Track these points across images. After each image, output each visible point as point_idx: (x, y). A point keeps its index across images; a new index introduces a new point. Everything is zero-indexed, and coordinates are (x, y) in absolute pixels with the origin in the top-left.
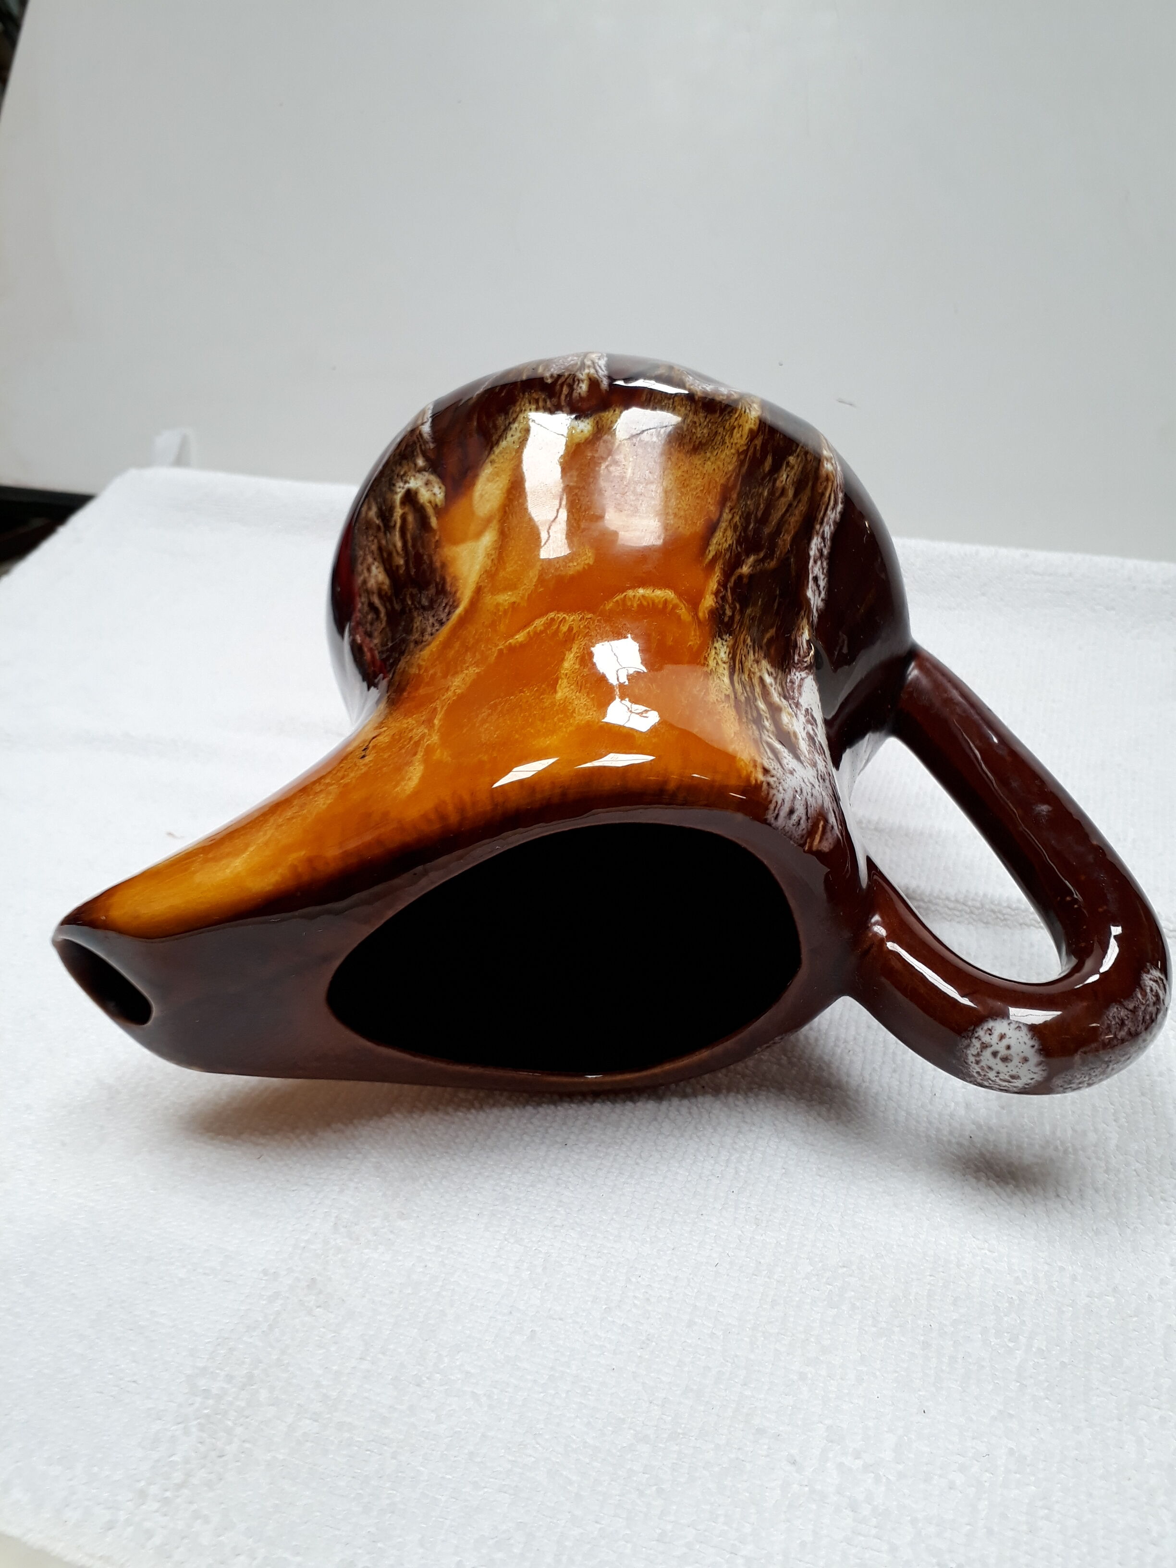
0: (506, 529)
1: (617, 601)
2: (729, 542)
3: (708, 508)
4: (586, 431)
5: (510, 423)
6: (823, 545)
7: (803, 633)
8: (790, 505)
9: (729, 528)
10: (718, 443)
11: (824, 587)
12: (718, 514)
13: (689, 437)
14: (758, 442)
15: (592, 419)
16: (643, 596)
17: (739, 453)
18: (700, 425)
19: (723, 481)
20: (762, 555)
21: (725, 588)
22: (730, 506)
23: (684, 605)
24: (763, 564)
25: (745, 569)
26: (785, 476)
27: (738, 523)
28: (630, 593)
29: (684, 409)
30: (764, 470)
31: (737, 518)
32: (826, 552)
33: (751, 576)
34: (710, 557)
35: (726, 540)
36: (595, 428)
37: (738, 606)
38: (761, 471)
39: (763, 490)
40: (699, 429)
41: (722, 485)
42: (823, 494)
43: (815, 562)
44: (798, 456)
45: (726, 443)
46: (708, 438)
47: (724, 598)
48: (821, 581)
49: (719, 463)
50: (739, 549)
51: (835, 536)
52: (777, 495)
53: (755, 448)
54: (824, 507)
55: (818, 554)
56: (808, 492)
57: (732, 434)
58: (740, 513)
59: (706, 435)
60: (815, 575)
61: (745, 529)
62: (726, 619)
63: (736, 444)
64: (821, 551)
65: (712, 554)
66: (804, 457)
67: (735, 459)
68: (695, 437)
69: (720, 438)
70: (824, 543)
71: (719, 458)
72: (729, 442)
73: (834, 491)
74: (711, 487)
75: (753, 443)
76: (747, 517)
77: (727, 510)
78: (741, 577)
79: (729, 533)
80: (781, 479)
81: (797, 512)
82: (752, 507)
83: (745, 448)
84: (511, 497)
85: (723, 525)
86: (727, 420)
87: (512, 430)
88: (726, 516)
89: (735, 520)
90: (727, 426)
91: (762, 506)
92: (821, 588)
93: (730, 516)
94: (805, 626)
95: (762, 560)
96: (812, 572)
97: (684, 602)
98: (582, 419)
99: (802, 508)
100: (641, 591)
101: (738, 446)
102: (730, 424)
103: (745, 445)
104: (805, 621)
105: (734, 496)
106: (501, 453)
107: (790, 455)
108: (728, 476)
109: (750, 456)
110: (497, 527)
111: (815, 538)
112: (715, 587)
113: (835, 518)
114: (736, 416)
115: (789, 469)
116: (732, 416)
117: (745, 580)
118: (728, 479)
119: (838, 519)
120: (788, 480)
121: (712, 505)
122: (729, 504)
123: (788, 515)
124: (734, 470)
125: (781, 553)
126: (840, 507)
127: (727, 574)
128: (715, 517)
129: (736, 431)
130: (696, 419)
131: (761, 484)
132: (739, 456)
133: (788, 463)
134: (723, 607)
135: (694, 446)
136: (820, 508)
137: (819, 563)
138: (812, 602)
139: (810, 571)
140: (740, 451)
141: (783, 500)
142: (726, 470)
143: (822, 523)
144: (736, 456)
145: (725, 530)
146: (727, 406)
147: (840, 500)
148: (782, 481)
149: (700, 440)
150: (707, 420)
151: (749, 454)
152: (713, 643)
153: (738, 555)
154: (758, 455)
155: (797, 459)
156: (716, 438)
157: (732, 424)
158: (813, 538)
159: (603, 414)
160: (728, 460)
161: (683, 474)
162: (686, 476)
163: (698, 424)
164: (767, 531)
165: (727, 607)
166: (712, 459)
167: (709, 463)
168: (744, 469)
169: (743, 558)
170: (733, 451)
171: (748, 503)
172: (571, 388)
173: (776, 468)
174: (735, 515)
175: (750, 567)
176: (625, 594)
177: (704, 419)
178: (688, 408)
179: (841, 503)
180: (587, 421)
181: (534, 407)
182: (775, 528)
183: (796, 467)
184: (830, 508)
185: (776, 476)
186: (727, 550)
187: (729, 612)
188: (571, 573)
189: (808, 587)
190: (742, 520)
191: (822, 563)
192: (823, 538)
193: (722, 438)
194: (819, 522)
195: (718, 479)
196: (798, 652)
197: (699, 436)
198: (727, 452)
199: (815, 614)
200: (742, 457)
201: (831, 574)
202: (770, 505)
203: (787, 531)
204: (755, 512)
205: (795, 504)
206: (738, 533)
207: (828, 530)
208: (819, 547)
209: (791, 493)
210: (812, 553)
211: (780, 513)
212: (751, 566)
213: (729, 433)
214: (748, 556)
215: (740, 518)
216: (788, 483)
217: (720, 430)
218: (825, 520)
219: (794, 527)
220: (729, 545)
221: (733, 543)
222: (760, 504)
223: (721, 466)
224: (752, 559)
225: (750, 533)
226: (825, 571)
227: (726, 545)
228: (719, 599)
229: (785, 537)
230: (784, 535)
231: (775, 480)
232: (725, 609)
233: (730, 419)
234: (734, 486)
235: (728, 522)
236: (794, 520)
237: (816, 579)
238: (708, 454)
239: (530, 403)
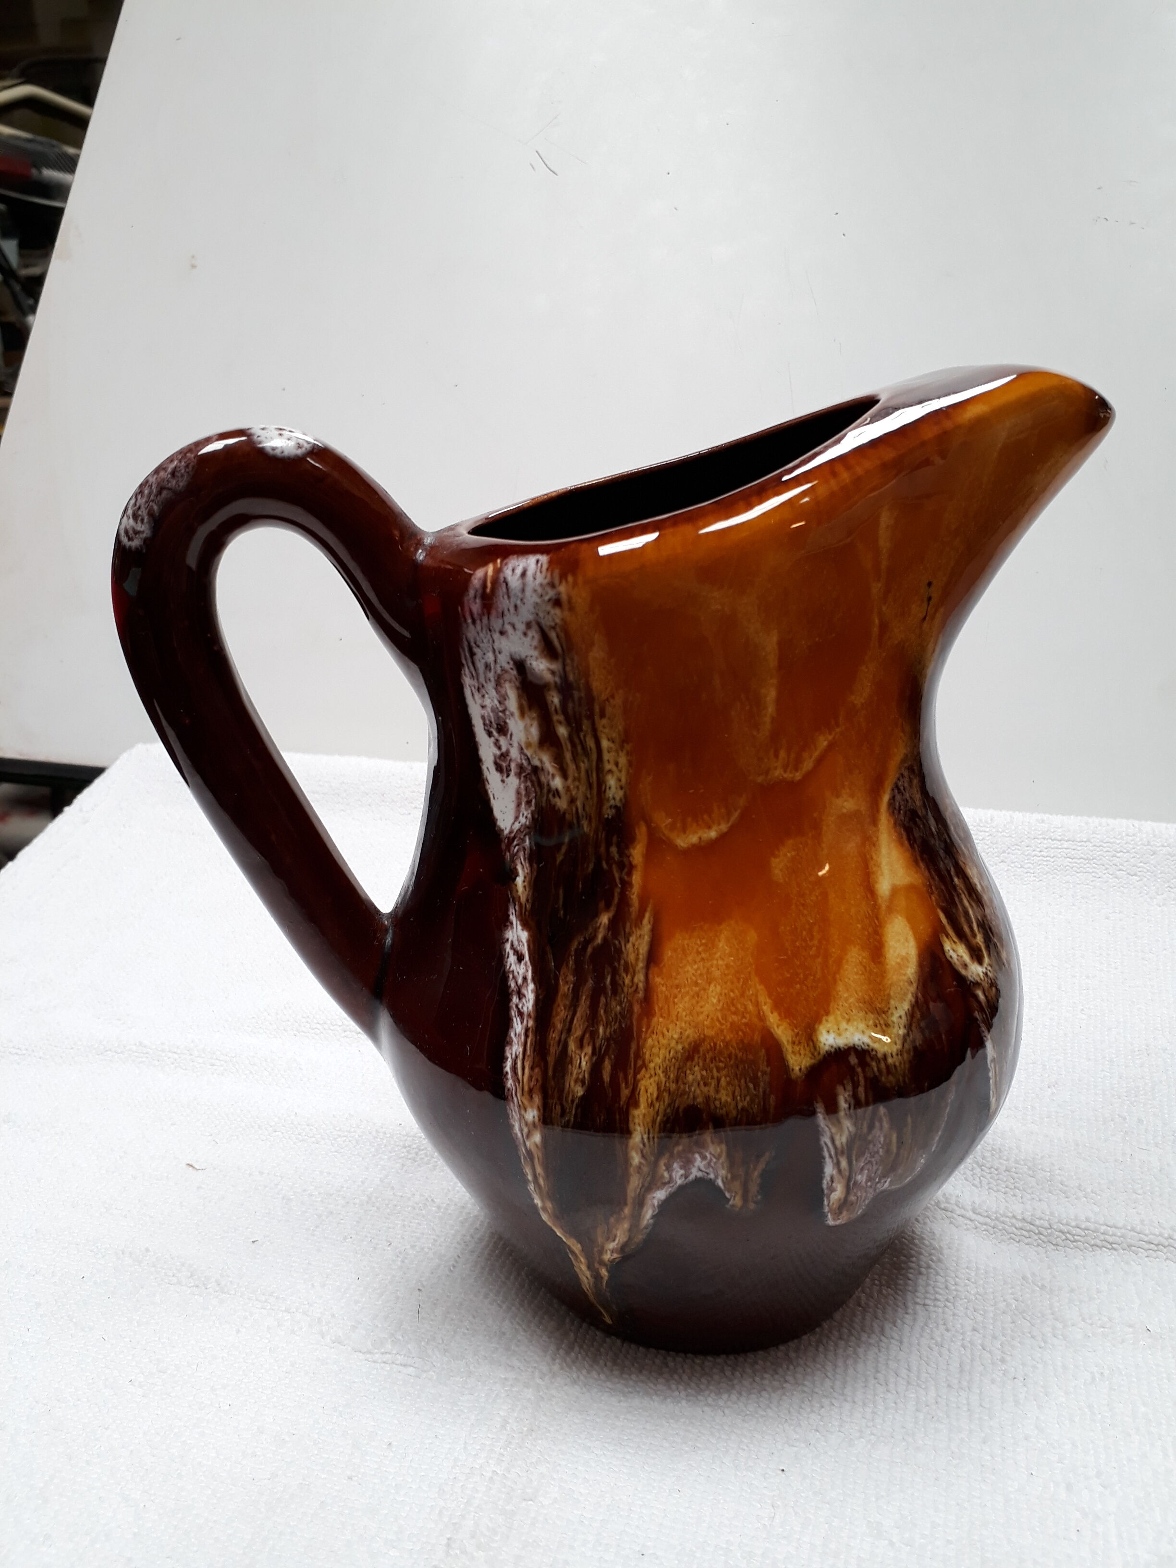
0: (869, 896)
1: (736, 810)
2: (629, 945)
3: (663, 979)
4: (824, 1032)
5: (908, 1034)
6: (520, 1006)
7: (524, 881)
8: (569, 1030)
9: (633, 962)
10: (672, 1068)
11: (508, 957)
12: (650, 976)
13: (708, 1060)
14: (625, 1092)
15: (822, 1052)
16: (709, 828)
17: (645, 1065)
18: (699, 1084)
19: (655, 1020)
20: (590, 950)
21: (623, 882)
22: (639, 993)
23: (664, 835)
24: (585, 938)
25: (604, 919)
26: (584, 1063)
27: (624, 975)
28: (724, 827)
29: (723, 1100)
30: (610, 1058)
31: (627, 981)
32: (515, 999)
33: (596, 915)
34: (647, 915)
35: (634, 945)
36: (815, 1039)
37: (605, 866)
38: (613, 1056)
39: (605, 1032)
40: (699, 1077)
41: (653, 1015)
42: (532, 1068)
43: (525, 979)
44: (573, 1101)
45: (663, 1072)
46: (684, 1069)
47: (621, 866)
48: (513, 962)
49: (664, 1041)
50: (617, 942)
51: (507, 1024)
52: (587, 1036)
53: (627, 1083)
54: (528, 1052)
55: (524, 991)
56: (551, 1060)
57: (659, 1088)
58: (625, 990)
59: (688, 1072)
60: (523, 962)
61: (615, 973)
62: (615, 839)
63: (651, 1077)
64: (521, 996)
65: (645, 921)
66: (564, 1103)
67: (647, 1056)
68: (701, 1064)
69: (672, 1076)
70: (518, 1009)
71: (666, 1048)
72: (659, 1075)
73: (519, 1083)
74: (666, 1006)
75: (631, 1088)
76: (616, 987)
77: (641, 985)
78: (608, 907)
79: (632, 957)
80: (587, 1058)
81: (559, 1026)
82: (614, 1003)
83: (639, 1077)
84: (878, 937)
85: (641, 965)
86: (669, 1105)
87: (903, 1024)
88: (640, 977)
89: (629, 977)
90: (666, 1095)
91: (602, 1012)
92: (511, 953)
93: (636, 980)
94: (523, 892)
95: (587, 942)
96: (526, 964)
97: (664, 838)
98: (833, 1050)
99: (554, 1035)
100: (713, 834)
101: (647, 1076)
102: (664, 1102)
103: (639, 1081)
104: (523, 900)
105: (636, 1008)
106: (905, 994)
107: (582, 1098)
108: (649, 1031)
109: (630, 1068)
110: (880, 900)
111: (530, 1008)
112: (634, 877)
113: (511, 1049)
114: (659, 1118)
115: (581, 1076)
116: (664, 1116)
117: (602, 905)
118: (648, 1027)
119: (507, 1048)
120: (578, 1062)
121: (660, 983)
122: (641, 995)
123: (569, 1017)
124: (645, 1040)
125: (567, 965)
126: (508, 1067)
127: (624, 901)
128: (654, 970)
129: (655, 1095)
130: (705, 1089)
131: (608, 1040)
132: (644, 1061)
133: (583, 1083)
134: (621, 853)
135: (698, 1052)
136: (532, 1049)
137: (520, 981)
138: (519, 927)
139: (529, 963)
140: (644, 1069)
141: (579, 1033)
142: (654, 1036)
143: (527, 1030)
144: (647, 1062)
145: (637, 959)
146: (672, 1131)
147: (509, 1076)
148: (585, 1056)
149: (694, 1063)
150: (691, 1095)
151: (632, 1071)
152: (625, 795)
153: (615, 935)
154: (621, 1075)
155: (573, 1096)
156: (676, 1074)
157: (662, 1103)
158: (533, 1006)
159: (813, 1061)
160: (655, 1050)
161: (702, 1010)
162: (698, 1009)
163: (702, 1083)
164: (590, 983)
165: (616, 857)
166: (673, 1043)
167: (676, 1036)
168: (634, 1046)
169: (609, 935)
170: (652, 1065)
171: (618, 1008)
172: (855, 1096)
173: (596, 1069)
174: (631, 984)
175: (600, 924)
176: (730, 824)
177: (696, 1094)
178: (717, 1103)
179: (507, 1073)
180: (827, 1048)
181: (890, 1060)
182: (580, 993)
183: (572, 1083)
184: (521, 1056)
185: (594, 1059)
186: (630, 934)
187: (614, 850)
188: (790, 842)
189: (528, 942)
190: (621, 982)
191: (516, 983)
192: (521, 1014)
193: (669, 1077)
194: (531, 1030)
195: (661, 1020)
196: (526, 852)
197: (697, 1068)
198: (658, 1061)
199: (513, 918)
200: (640, 1063)
201: (503, 976)
202: (593, 1018)
203: (565, 996)
204: (609, 999)
205: (563, 1036)
206: (622, 962)
207: (518, 1027)
208: (524, 1000)
209: (572, 1046)
210: (531, 986)
211: (578, 1014)
212: (599, 928)
213: (662, 1088)
214: (605, 939)
215: (624, 983)
216: (578, 1057)
217: (673, 1087)
218: (523, 1038)
219: (559, 1005)
220: (628, 941)
221: (625, 946)
222: (605, 1012)
223: (661, 1038)
224: (599, 940)
225: (608, 969)
226: (511, 976)
227: (632, 939)
228: (626, 863)
229: (566, 988)
230: (569, 989)
231: (593, 1053)
232: (618, 853)
233: (665, 1110)
234: (640, 1020)
235: (637, 971)
236: (561, 1014)
237: (520, 958)
238: (680, 1047)
239: (895, 1066)
